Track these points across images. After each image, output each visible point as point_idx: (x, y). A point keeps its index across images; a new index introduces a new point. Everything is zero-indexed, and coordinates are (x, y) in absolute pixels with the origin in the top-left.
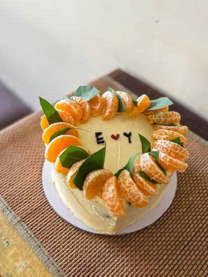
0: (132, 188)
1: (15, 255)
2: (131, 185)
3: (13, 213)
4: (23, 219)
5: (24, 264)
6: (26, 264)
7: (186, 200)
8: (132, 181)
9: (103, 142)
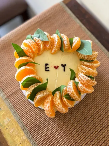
0: (59, 106)
1: (3, 115)
3: (3, 93)
4: (8, 97)
6: (9, 120)
8: (60, 102)
9: (49, 70)
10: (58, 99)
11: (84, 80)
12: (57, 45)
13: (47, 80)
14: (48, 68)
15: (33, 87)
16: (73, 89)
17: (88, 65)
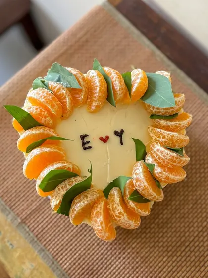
0: (122, 218)
1: (21, 257)
2: (121, 216)
3: (12, 213)
4: (23, 222)
5: (30, 267)
6: (32, 266)
7: (194, 194)
8: (122, 211)
9: (90, 148)
10: (118, 204)
11: (164, 158)
12: (100, 94)
13: (91, 172)
14: (88, 142)
15: (62, 188)
16: (144, 180)
17: (169, 126)
